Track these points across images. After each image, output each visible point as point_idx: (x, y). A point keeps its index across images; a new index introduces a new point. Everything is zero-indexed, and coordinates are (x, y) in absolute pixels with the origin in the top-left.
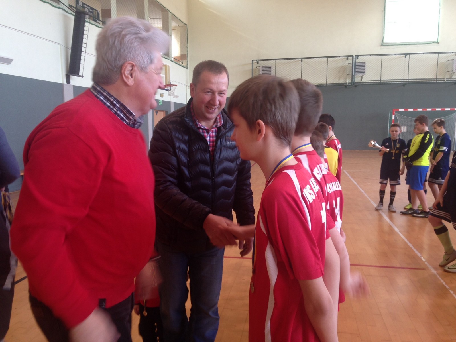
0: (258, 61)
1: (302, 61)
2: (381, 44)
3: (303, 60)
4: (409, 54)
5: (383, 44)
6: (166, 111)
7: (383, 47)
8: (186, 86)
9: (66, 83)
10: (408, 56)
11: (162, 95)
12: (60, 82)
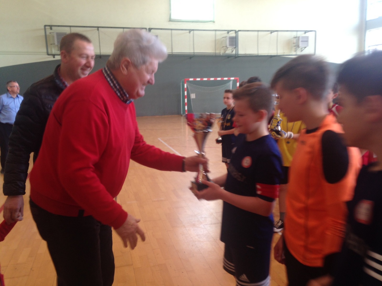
0: (51, 27)
1: (98, 30)
2: (169, 20)
3: (100, 29)
4: (193, 30)
5: (171, 20)
7: (171, 23)
10: (192, 32)
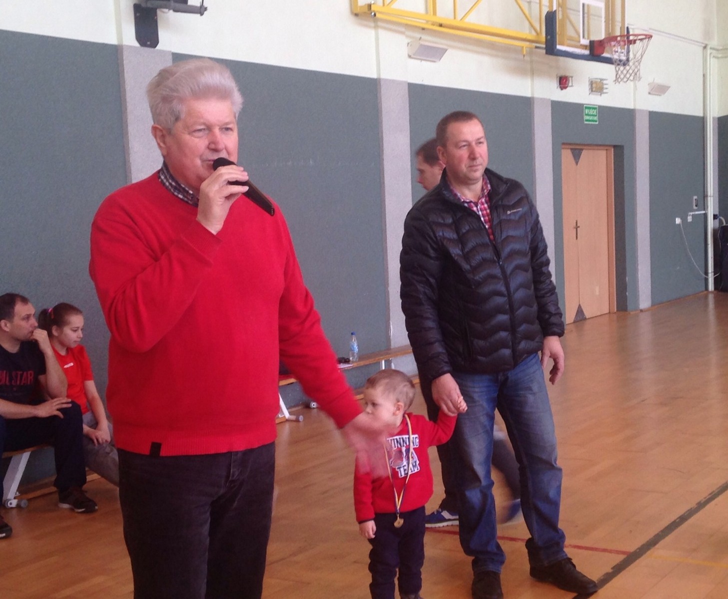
6: (615, 147)
8: (705, 47)
9: (136, 44)
11: (597, 87)
12: (110, 38)
